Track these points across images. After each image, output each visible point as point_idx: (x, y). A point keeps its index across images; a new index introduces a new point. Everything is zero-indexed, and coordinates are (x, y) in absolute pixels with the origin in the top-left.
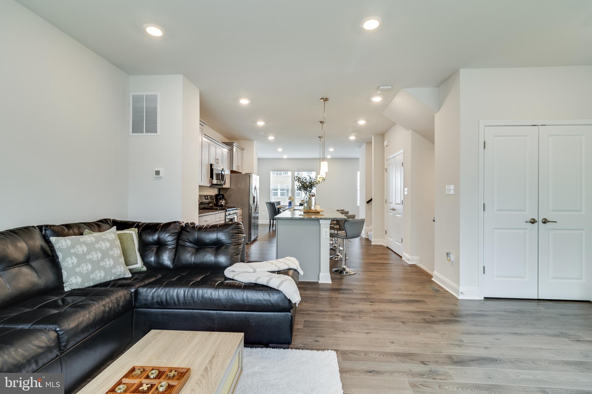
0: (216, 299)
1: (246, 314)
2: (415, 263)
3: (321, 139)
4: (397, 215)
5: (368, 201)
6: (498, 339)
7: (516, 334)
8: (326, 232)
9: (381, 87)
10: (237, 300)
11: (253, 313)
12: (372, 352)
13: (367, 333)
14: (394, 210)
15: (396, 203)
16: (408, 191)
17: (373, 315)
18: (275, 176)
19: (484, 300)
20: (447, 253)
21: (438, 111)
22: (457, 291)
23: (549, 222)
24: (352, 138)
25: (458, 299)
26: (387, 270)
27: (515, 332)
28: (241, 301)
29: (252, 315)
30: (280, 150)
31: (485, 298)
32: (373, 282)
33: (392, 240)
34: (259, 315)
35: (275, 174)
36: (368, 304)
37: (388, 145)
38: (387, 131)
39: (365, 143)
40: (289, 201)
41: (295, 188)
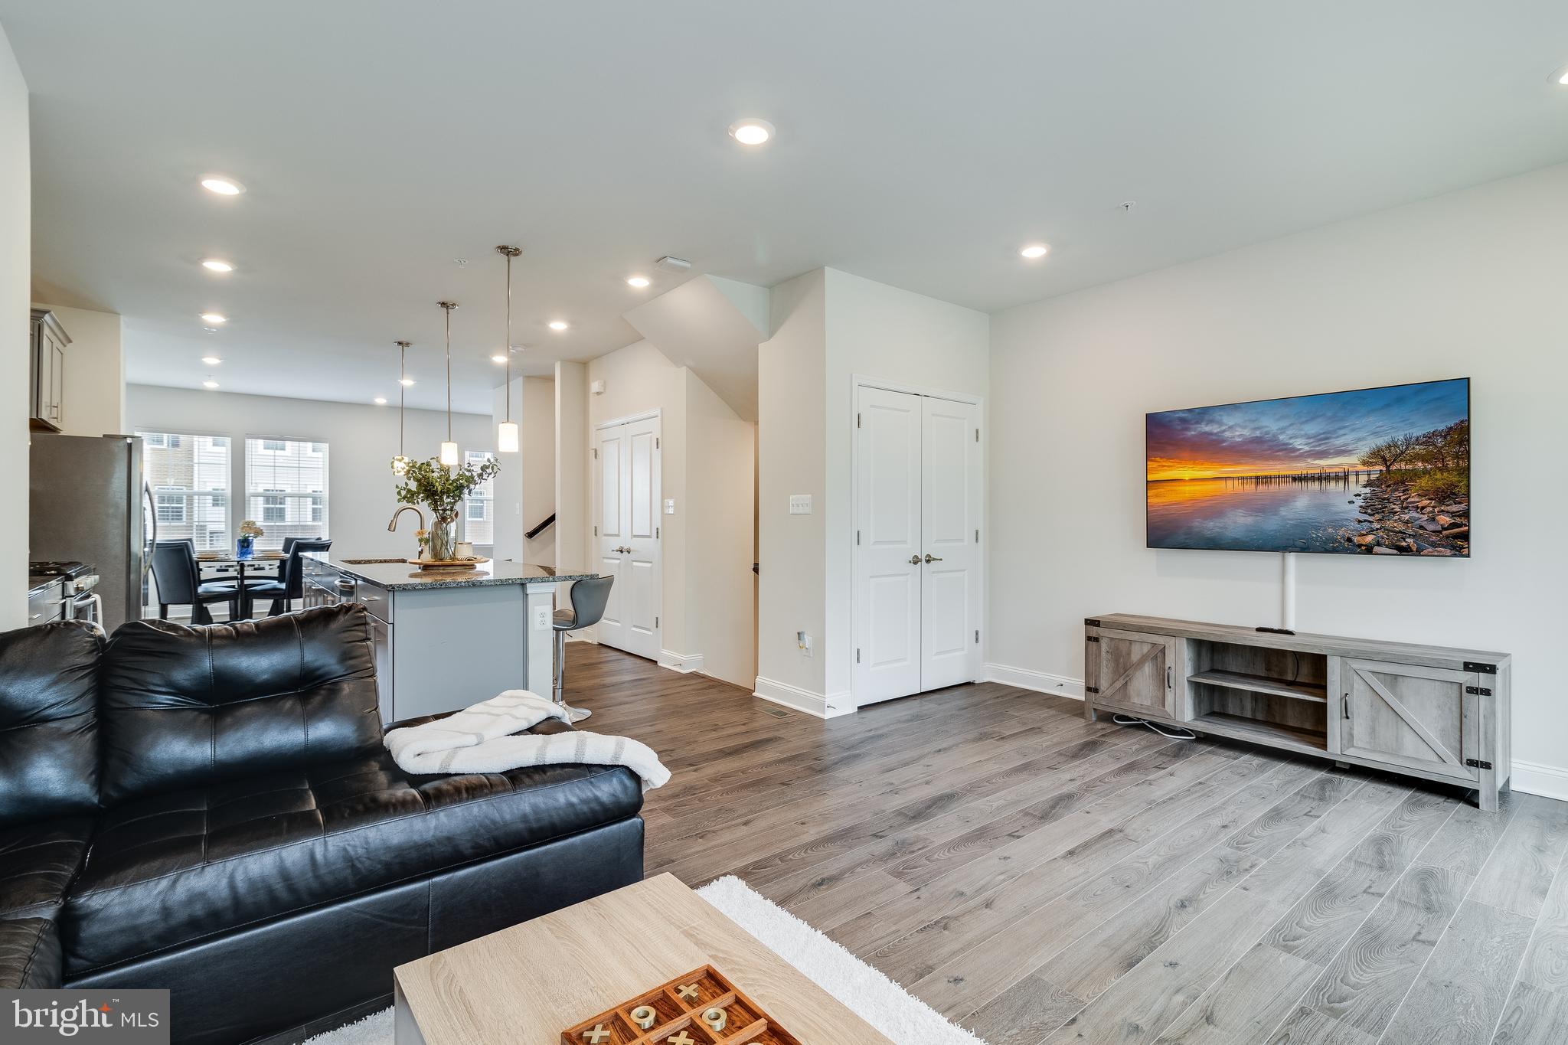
0: (437, 840)
1: (528, 858)
2: (694, 670)
3: (405, 348)
4: (634, 563)
5: (530, 530)
6: (928, 766)
7: (940, 750)
8: (543, 615)
9: (670, 261)
10: (506, 825)
11: (548, 846)
12: (789, 852)
13: (746, 824)
14: (625, 553)
15: (634, 534)
16: (675, 507)
17: (720, 788)
18: (163, 450)
19: (858, 712)
20: (798, 633)
21: (770, 338)
22: (822, 706)
23: (934, 559)
24: (500, 359)
25: (824, 720)
26: (659, 694)
27: (938, 749)
28: (516, 822)
29: (546, 853)
30: (212, 361)
31: (859, 708)
32: (651, 724)
33: (619, 625)
34: (563, 848)
35: (160, 442)
36: (689, 771)
37: (602, 390)
38: (598, 357)
39: (521, 378)
40: (241, 538)
41: (247, 495)
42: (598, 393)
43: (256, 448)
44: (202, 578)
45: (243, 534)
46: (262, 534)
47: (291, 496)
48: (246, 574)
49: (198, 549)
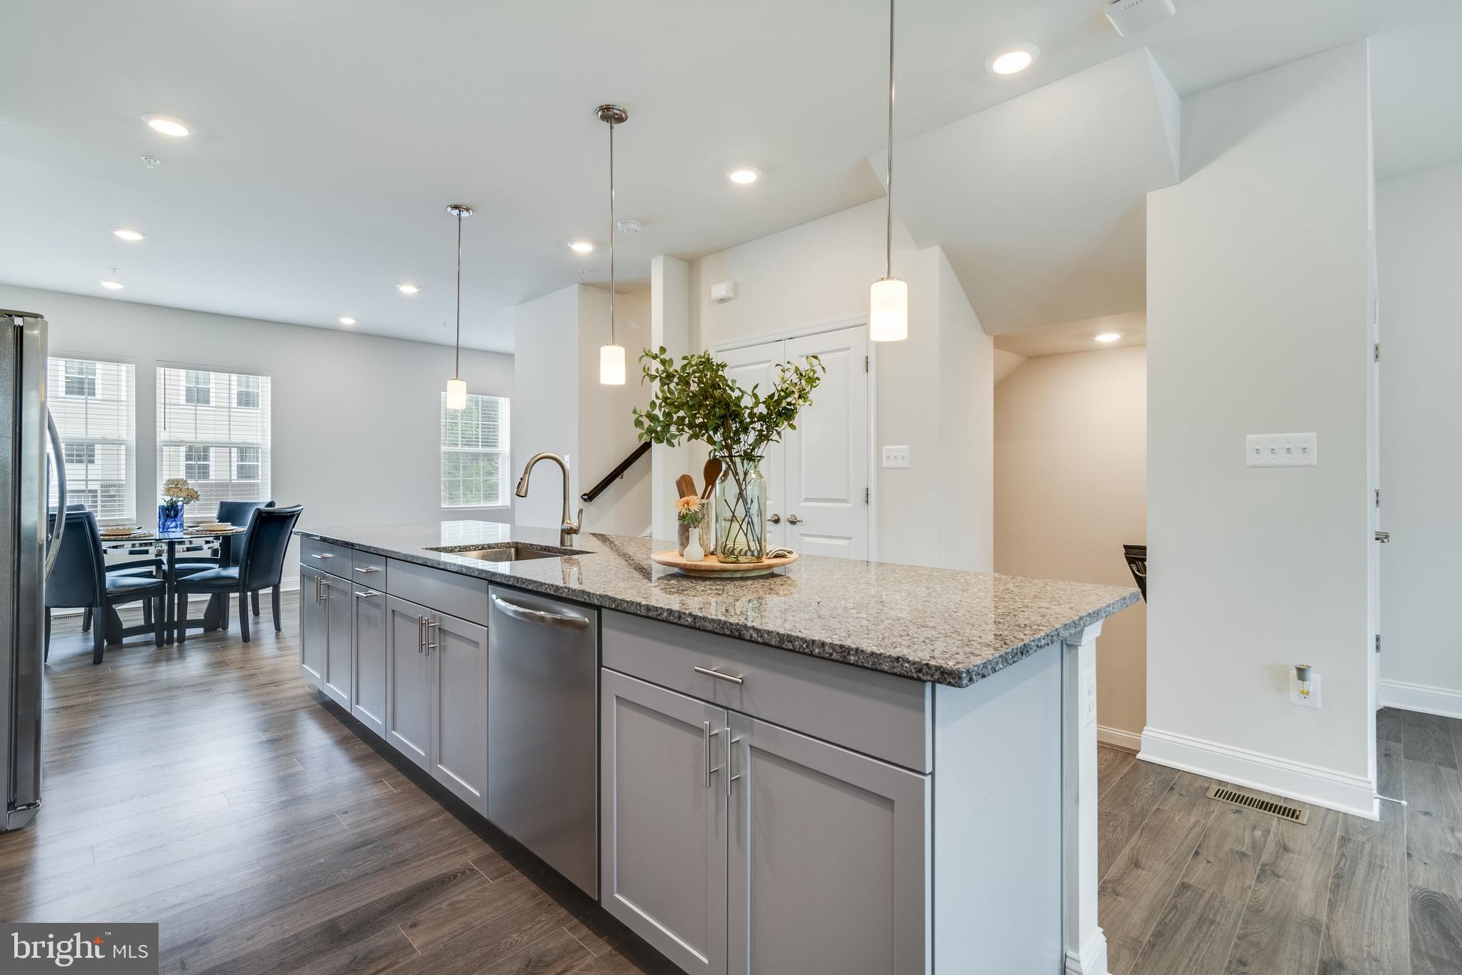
4: (807, 539)
5: (587, 491)
8: (1091, 689)
20: (1299, 669)
37: (731, 295)
38: (718, 250)
39: (577, 285)
40: (165, 504)
41: (158, 444)
42: (722, 301)
43: (175, 382)
44: (107, 564)
45: (168, 498)
46: (197, 498)
47: (219, 445)
48: (178, 555)
49: (103, 520)
